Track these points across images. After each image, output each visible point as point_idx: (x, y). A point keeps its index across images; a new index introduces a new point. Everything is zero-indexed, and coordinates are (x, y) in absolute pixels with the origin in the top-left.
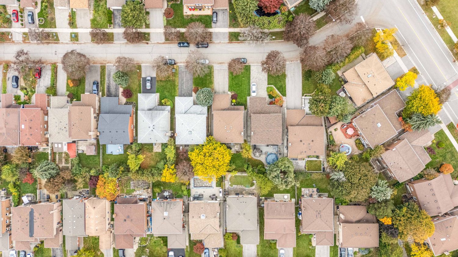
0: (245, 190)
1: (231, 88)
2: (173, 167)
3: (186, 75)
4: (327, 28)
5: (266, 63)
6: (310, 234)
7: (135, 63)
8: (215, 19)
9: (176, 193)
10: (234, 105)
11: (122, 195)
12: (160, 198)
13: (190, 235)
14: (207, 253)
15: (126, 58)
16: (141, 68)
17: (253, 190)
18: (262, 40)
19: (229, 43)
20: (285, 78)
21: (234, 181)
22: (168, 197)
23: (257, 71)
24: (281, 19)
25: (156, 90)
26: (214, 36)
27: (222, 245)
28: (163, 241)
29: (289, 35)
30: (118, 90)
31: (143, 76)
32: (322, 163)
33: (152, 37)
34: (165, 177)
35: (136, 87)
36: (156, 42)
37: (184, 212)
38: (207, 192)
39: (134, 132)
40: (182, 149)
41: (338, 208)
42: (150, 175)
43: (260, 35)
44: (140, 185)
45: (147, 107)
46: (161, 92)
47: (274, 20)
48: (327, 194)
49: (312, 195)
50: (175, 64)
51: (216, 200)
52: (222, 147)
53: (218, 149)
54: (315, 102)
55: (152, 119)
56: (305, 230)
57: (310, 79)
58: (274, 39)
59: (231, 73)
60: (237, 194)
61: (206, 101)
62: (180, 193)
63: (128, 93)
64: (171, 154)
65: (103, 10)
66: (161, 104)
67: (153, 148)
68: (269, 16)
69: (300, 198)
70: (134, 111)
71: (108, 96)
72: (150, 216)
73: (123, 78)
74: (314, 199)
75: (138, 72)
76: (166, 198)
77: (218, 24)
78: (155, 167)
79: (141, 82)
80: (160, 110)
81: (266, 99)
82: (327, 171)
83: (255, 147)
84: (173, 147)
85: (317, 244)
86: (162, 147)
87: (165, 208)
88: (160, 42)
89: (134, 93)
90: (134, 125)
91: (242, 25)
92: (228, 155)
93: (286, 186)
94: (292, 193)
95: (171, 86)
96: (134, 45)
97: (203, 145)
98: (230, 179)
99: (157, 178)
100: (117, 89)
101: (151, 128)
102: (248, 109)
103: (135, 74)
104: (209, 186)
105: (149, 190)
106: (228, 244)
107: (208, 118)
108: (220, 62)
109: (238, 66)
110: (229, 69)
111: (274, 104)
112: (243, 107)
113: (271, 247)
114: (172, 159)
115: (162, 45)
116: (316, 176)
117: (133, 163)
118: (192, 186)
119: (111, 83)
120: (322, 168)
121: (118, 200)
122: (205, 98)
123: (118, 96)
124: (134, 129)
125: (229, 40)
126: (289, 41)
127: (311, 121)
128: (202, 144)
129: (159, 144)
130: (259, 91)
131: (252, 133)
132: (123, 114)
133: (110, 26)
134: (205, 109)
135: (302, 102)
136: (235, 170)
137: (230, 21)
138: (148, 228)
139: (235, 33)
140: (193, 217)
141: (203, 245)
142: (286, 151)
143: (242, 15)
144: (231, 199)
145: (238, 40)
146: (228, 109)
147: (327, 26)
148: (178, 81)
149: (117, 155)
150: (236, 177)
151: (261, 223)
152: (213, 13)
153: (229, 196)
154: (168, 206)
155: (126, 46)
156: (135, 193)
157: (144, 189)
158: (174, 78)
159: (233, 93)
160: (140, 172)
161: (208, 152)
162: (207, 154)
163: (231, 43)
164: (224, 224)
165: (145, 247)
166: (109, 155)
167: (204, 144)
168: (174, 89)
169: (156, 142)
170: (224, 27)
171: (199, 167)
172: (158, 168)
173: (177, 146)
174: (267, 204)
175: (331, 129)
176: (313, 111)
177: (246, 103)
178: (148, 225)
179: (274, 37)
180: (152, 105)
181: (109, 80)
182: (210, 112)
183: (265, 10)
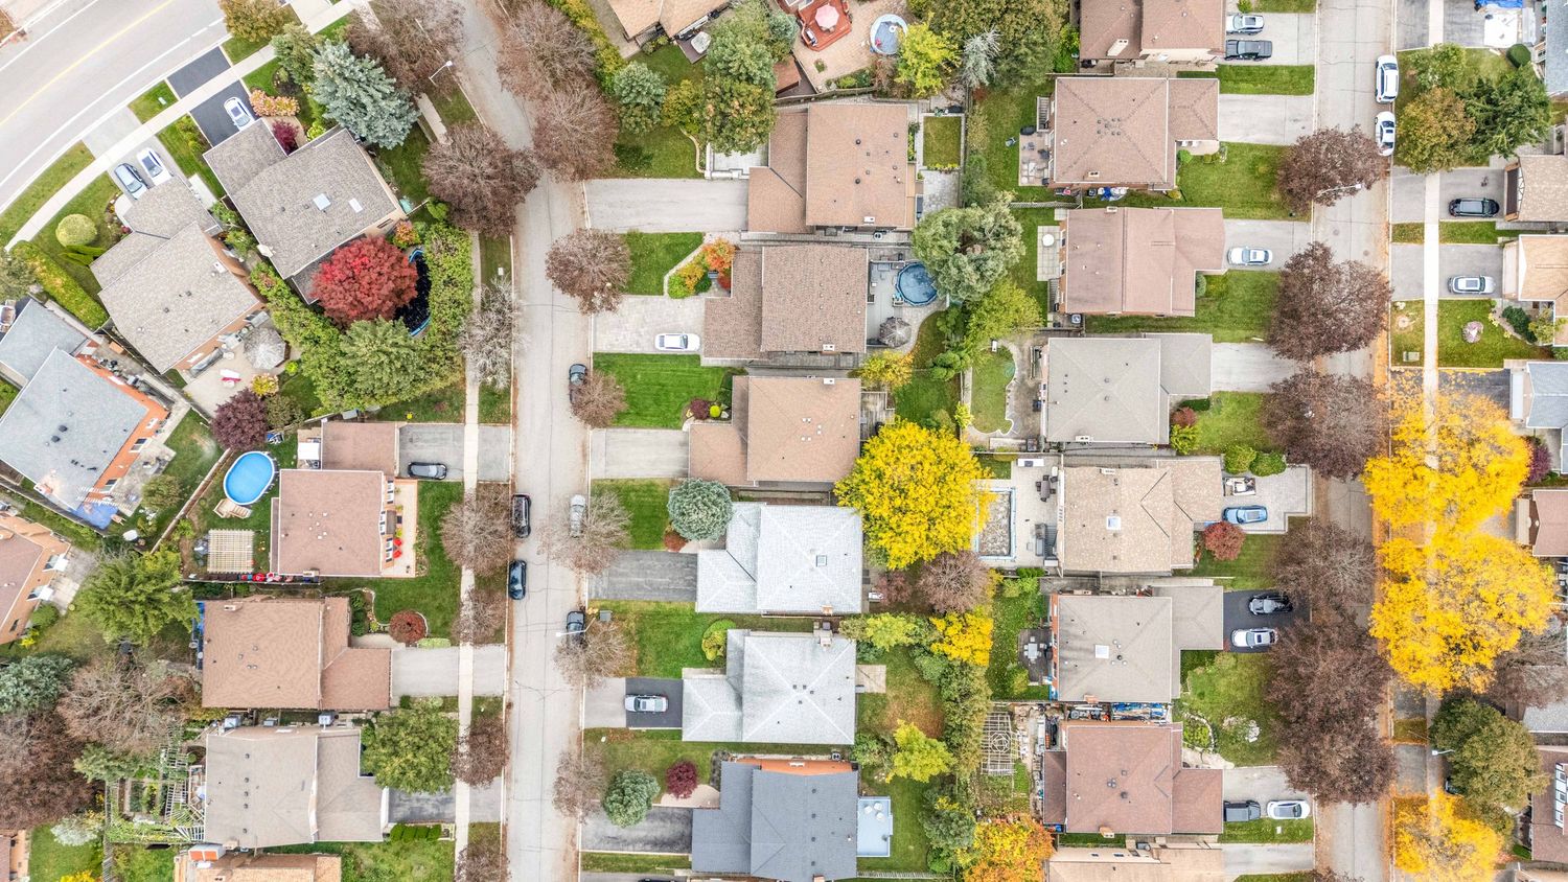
0: (1023, 380)
1: (671, 420)
2: (940, 624)
3: (622, 575)
4: (475, 89)
5: (587, 296)
6: (1178, 158)
7: (575, 747)
8: (433, 471)
9: (1030, 618)
10: (729, 409)
11: (1035, 806)
12: (1047, 674)
13: (1178, 573)
14: (1241, 514)
15: (560, 779)
16: (594, 730)
17: (1022, 351)
18: (510, 309)
19: (515, 425)
20: (641, 234)
21: (991, 417)
22: (1042, 646)
23: (615, 330)
24: (439, 242)
25: (671, 678)
26: (492, 475)
27: (1214, 463)
28: (1196, 666)
29: (494, 216)
30: (669, 811)
31: (621, 722)
32: (932, 115)
33: (489, 689)
34: (973, 652)
35: (659, 749)
36: (506, 676)
37: (1096, 591)
38: (1028, 510)
39: (814, 758)
40: (876, 593)
41: (1089, 61)
42: (967, 703)
43: (493, 316)
44: (1001, 742)
45: (729, 711)
46: (677, 660)
47: (442, 266)
48: (1041, 101)
49: (1041, 152)
50: (582, 611)
51: (1056, 479)
52: (873, 451)
53: (879, 463)
54: (727, 133)
55: (774, 692)
56: (1166, 176)
57: (645, 152)
58: (508, 271)
59: (619, 419)
60: (1037, 407)
61: (714, 503)
62: (1029, 603)
63: (681, 776)
64: (895, 630)
65: (389, 856)
66: (720, 664)
67: (871, 694)
68: (430, 283)
69: (1053, 191)
70: (741, 756)
71: (688, 847)
72: (1108, 708)
73: (628, 791)
74: (1059, 142)
75: (609, 740)
76: (1047, 653)
77: (450, 460)
78: (940, 687)
79: (644, 729)
80: (742, 665)
81: (711, 301)
82: (961, 98)
83: (876, 342)
84: (871, 621)
85: (1213, 136)
86: (868, 663)
87: (1082, 654)
88: (506, 662)
89: (680, 755)
90: (790, 757)
91: (454, 378)
92: (903, 431)
93: (1011, 233)
94: (1035, 219)
95: (659, 626)
96: (514, 752)
97: (867, 517)
98: (984, 429)
99: (979, 683)
100: (666, 816)
101: (805, 695)
102: (745, 364)
103: (615, 750)
104: (1006, 504)
105: (1017, 710)
106: (1211, 440)
107: (772, 501)
108: (580, 455)
109: (597, 392)
110: (606, 426)
111: (727, 273)
112: (736, 379)
113: (1221, 294)
114: (911, 626)
115: (516, 655)
116: (978, 135)
117: (925, 761)
118: (1006, 563)
119: (642, 834)
120: (950, 115)
121: (1052, 818)
122: (705, 504)
123: (690, 810)
124: (806, 757)
125: (504, 423)
126: (513, 220)
127: (790, 147)
128: (860, 519)
129: (857, 672)
130: (682, 323)
131: (827, 348)
132: (755, 793)
133: (448, 834)
134: (741, 509)
135: (725, 179)
136: (952, 411)
137: (442, 419)
138: (1152, 718)
139: (482, 403)
140: (1115, 558)
141: (1212, 528)
142: (891, 238)
143: (422, 374)
144: (1052, 426)
145: (507, 391)
146: (743, 430)
147: (466, 88)
148: (642, 602)
149: (895, 819)
150: (976, 411)
151: (1136, 327)
152: (412, 475)
153: (1044, 433)
154: (1076, 643)
155: (516, 781)
156: (1028, 761)
157: (1015, 729)
158: (631, 616)
159: (689, 414)
160: (955, 740)
161: (891, 499)
162: (898, 502)
163: (515, 416)
164: (1139, 452)
165: (1215, 729)
166: (893, 848)
167: (862, 513)
168: (668, 615)
169: (852, 682)
170: (460, 439)
171: (942, 533)
172: (944, 675)
173: (867, 611)
174: (1072, 302)
175: (819, 81)
176: (756, 140)
177: (724, 369)
178: (1139, 718)
179: (501, 271)
180: (723, 693)
181: (634, 842)
182: (751, 495)
183: (407, 298)
